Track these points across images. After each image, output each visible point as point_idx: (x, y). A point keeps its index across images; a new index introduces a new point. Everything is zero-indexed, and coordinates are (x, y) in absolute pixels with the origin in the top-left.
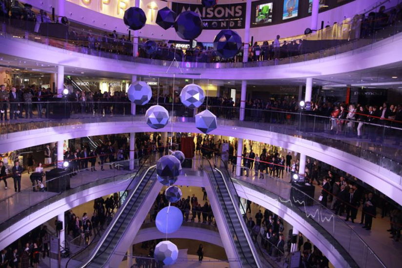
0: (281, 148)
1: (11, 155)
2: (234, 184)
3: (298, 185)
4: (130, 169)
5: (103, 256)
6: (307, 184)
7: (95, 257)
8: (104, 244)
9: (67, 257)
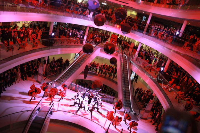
0: (160, 53)
1: (29, 23)
2: (131, 64)
3: (162, 72)
4: (83, 44)
5: (62, 80)
6: (167, 74)
7: (58, 79)
8: (68, 71)
9: (45, 76)
